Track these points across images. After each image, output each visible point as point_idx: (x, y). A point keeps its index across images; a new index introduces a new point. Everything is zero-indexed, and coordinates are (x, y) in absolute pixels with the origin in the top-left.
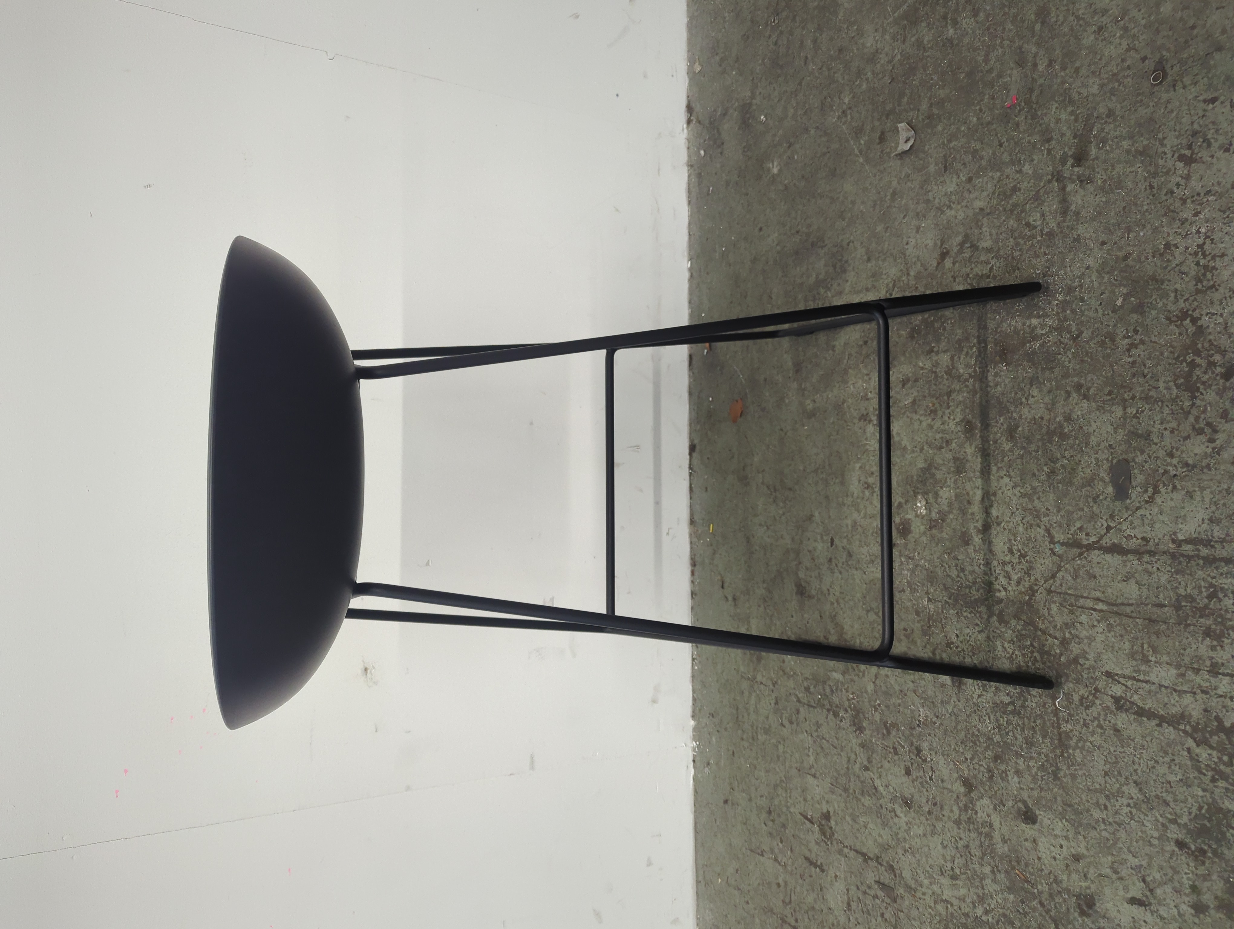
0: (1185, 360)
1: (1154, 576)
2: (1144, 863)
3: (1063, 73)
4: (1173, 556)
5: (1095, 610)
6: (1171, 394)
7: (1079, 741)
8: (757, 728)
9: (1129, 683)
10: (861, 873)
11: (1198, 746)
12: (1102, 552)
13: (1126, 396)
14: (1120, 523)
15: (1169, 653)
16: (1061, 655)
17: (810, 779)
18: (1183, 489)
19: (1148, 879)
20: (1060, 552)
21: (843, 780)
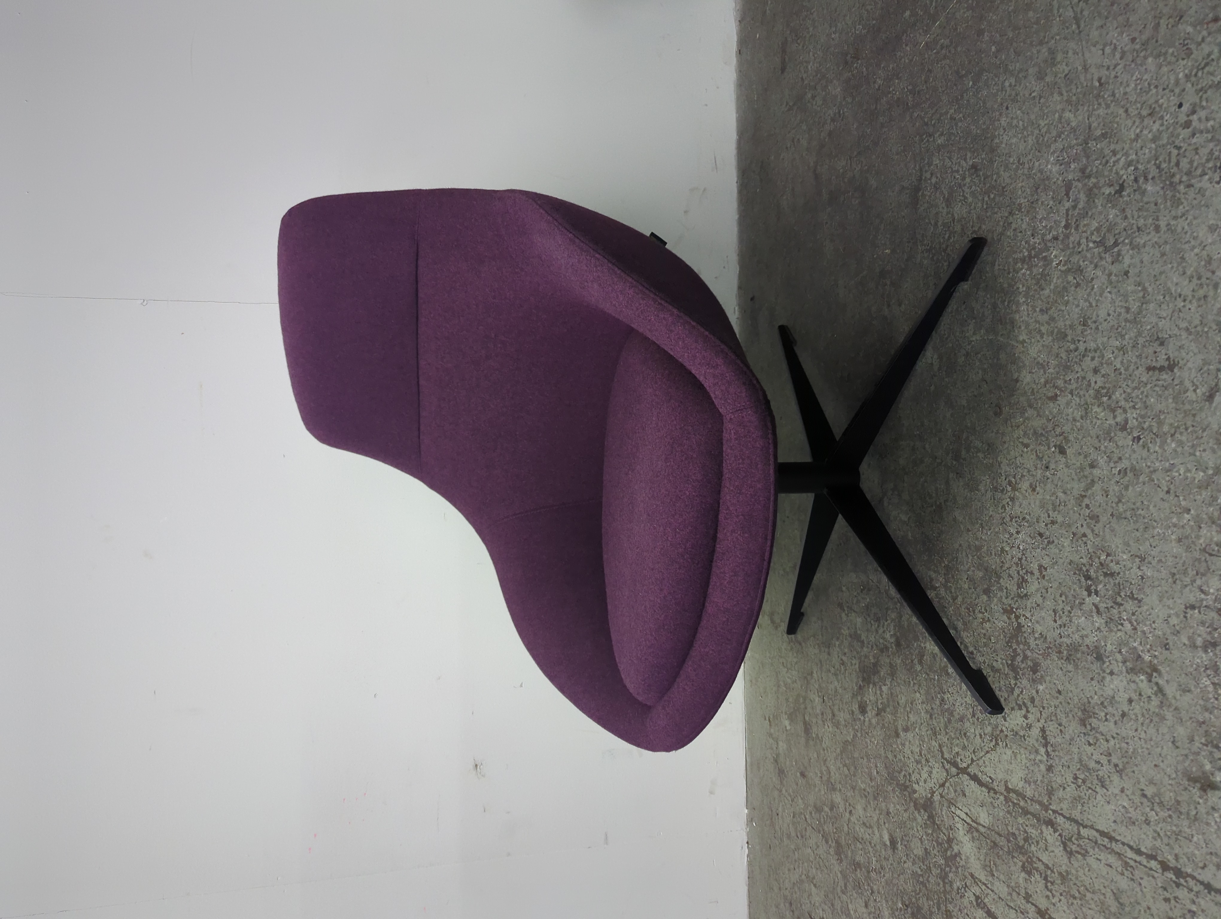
0: (1011, 647)
1: (996, 810)
3: (947, 380)
4: (1007, 799)
5: (965, 821)
6: (1004, 670)
9: (983, 887)
14: (978, 760)
15: (1003, 874)
16: (947, 850)
17: (812, 887)
18: (1011, 748)
20: (947, 767)
21: (831, 896)
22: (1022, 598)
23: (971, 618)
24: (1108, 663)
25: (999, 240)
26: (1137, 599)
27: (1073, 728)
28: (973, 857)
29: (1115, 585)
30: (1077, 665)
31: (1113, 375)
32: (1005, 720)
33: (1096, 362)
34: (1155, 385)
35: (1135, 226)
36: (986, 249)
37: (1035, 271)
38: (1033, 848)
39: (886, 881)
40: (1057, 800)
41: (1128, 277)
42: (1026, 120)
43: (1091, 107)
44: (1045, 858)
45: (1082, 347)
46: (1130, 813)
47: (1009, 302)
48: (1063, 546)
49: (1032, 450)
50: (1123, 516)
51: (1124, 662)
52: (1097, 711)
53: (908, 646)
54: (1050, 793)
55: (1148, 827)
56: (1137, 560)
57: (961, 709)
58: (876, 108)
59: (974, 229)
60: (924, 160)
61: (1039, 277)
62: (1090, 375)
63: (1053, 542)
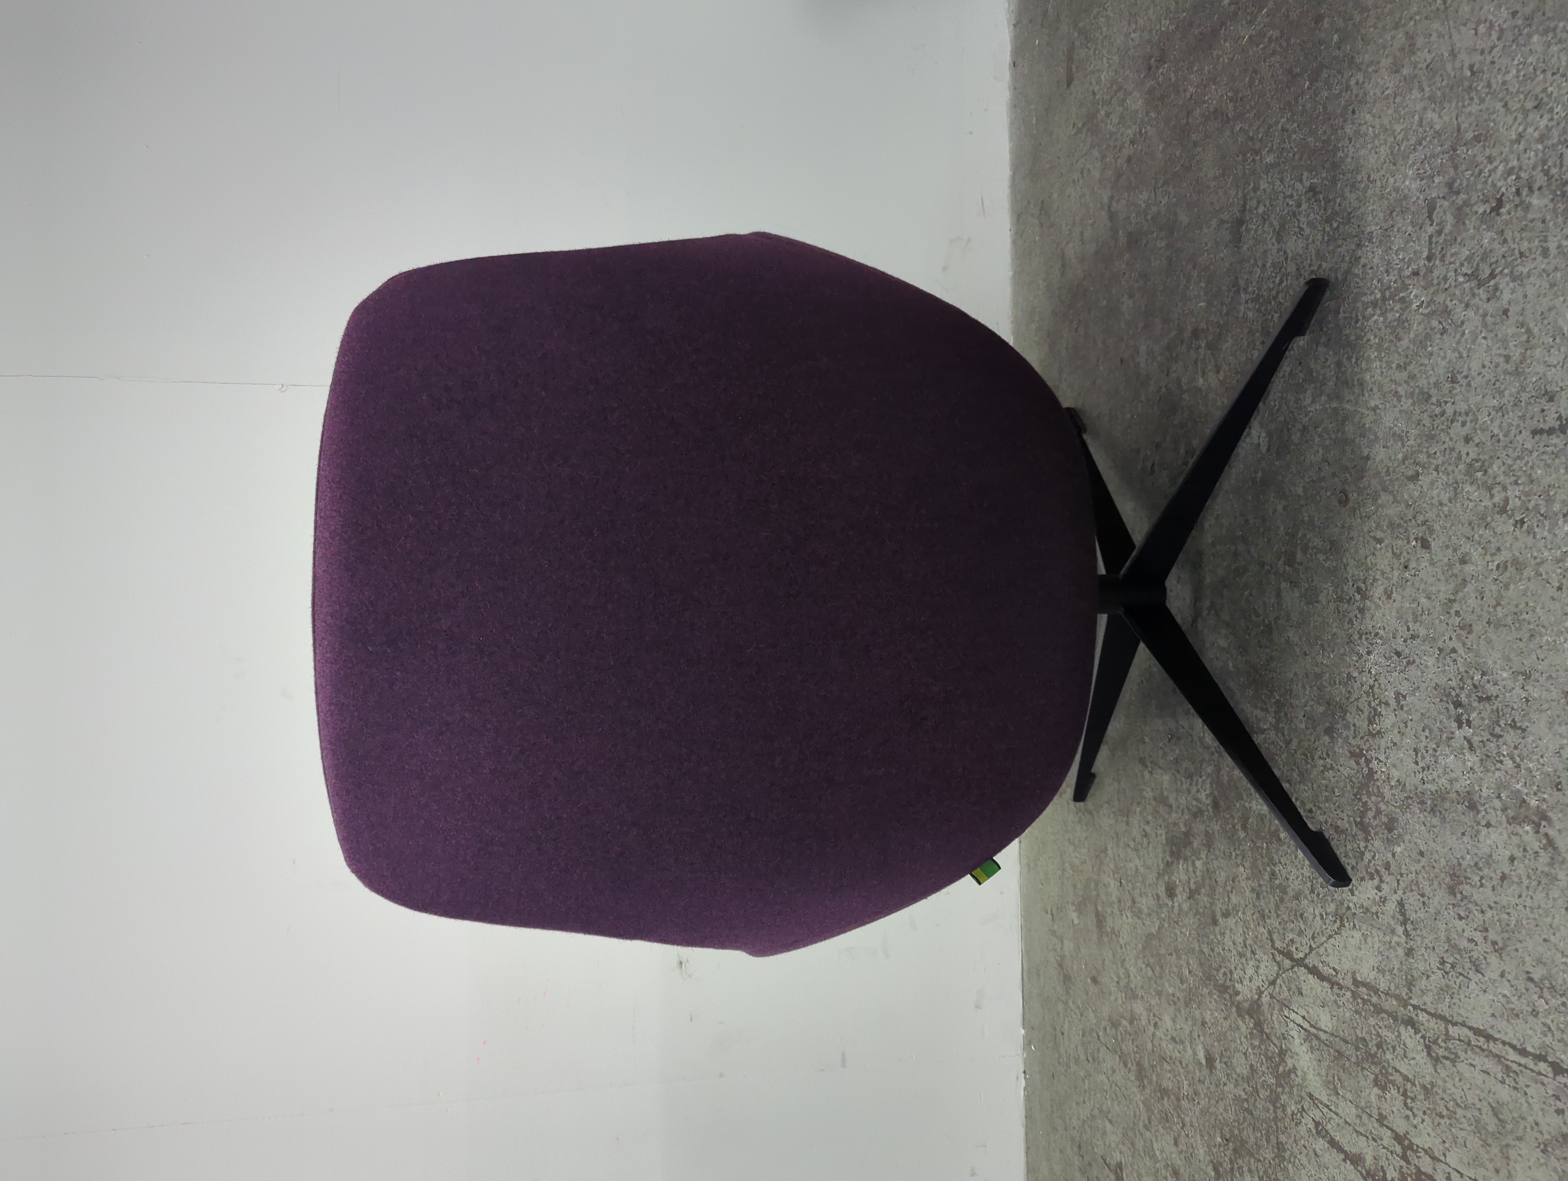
0: (1360, 799)
1: (1341, 1010)
3: (1277, 463)
4: (1355, 995)
5: (1302, 1027)
6: (1352, 830)
9: (1325, 1110)
14: (1318, 947)
15: (1351, 1091)
16: (1278, 1066)
17: (1107, 1124)
18: (1360, 929)
20: (1278, 959)
21: (1130, 1133)
22: (1374, 736)
23: (1309, 766)
24: (1483, 813)
25: (1345, 280)
26: (1520, 728)
27: (1439, 898)
28: (1312, 1072)
29: (1492, 711)
30: (1444, 817)
31: (1489, 443)
32: (1353, 894)
33: (1467, 430)
34: (1543, 453)
35: (1516, 252)
36: (1328, 294)
37: (1390, 316)
38: (1389, 1056)
39: (1202, 1110)
40: (1419, 992)
41: (1507, 317)
42: (1378, 126)
43: (1460, 104)
44: (1403, 1068)
45: (1449, 410)
46: (1512, 1003)
47: (1357, 359)
48: (1427, 667)
49: (1387, 547)
50: (1503, 623)
51: (1504, 810)
52: (1469, 875)
53: (1229, 808)
54: (1410, 985)
55: (1535, 1020)
56: (1521, 678)
57: (1296, 883)
58: (1188, 123)
59: (1312, 268)
60: (1249, 184)
61: (1396, 323)
62: (1461, 447)
63: (1414, 662)
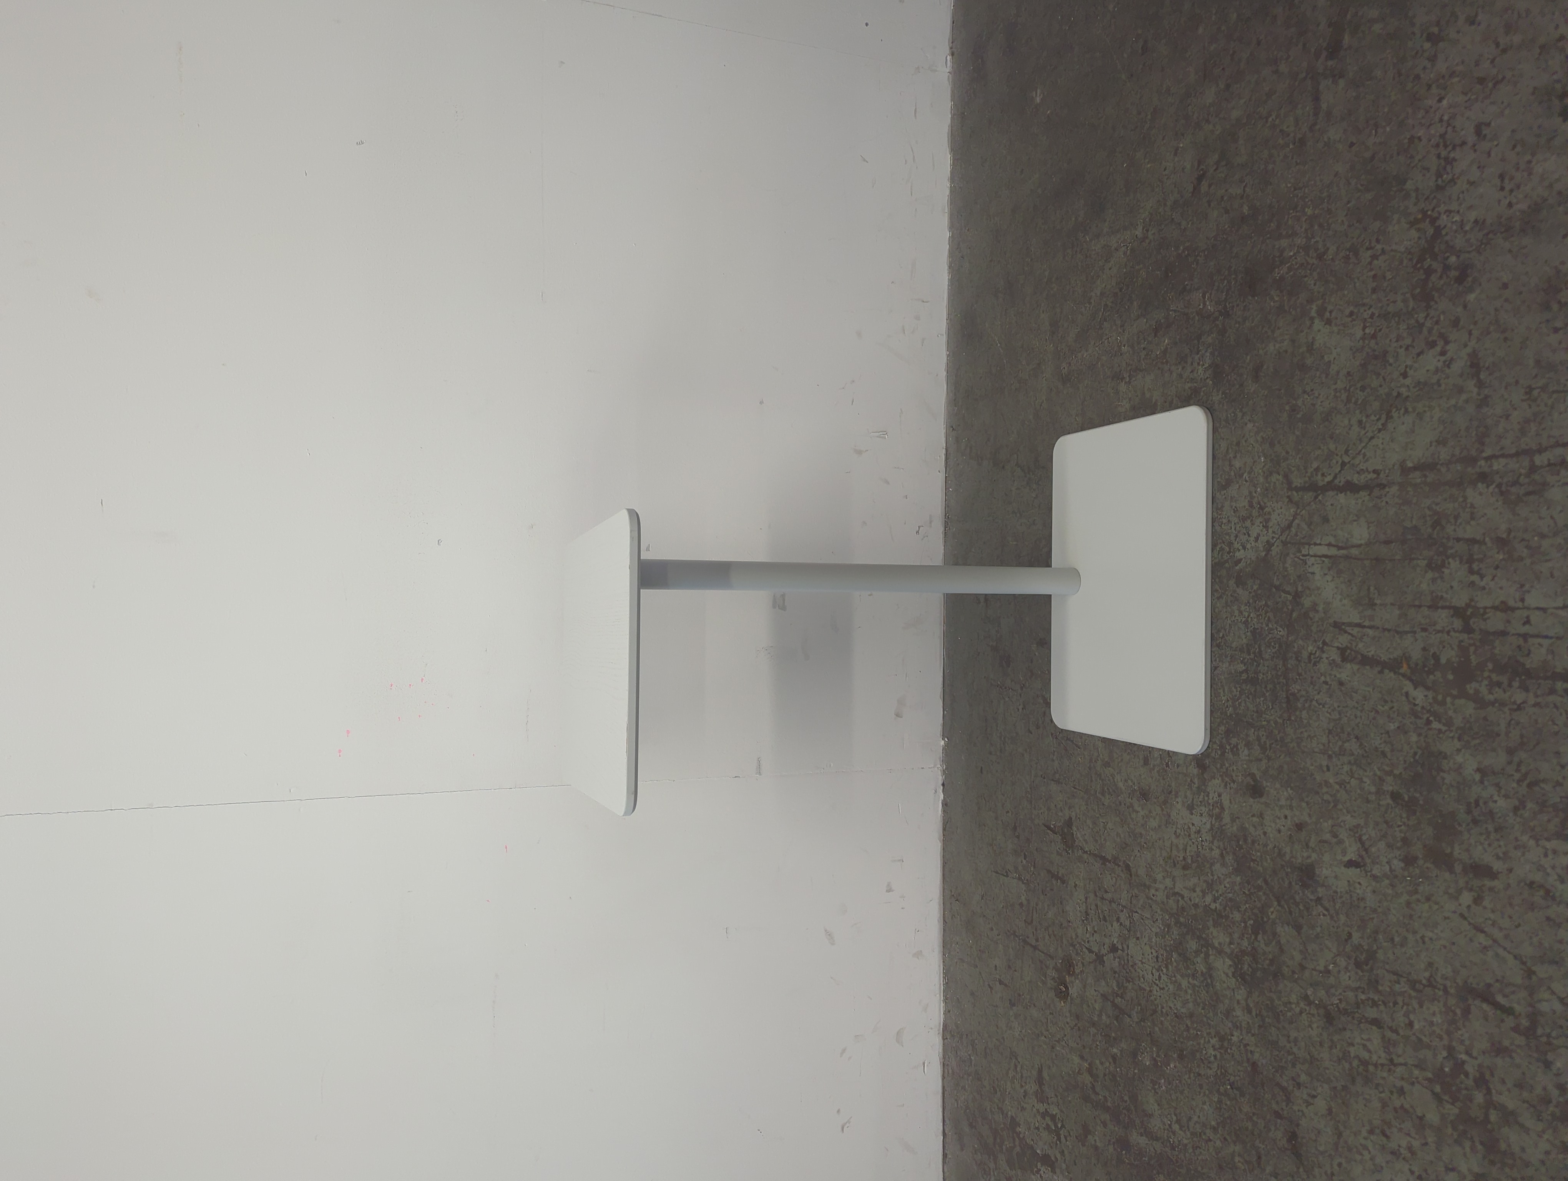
2: (1362, 822)
7: (1306, 701)
8: (1004, 738)
10: (1099, 878)
11: (1415, 688)
12: (1336, 492)
13: (1366, 316)
19: (1364, 838)
